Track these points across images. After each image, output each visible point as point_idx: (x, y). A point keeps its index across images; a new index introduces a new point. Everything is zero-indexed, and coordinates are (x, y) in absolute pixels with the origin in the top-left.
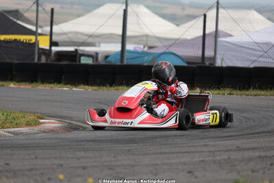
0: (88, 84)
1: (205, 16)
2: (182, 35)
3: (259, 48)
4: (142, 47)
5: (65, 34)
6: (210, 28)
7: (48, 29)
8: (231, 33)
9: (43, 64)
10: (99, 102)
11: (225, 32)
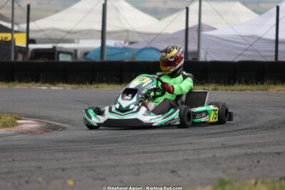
0: (67, 82)
1: (187, 9)
2: (164, 29)
3: (244, 41)
4: (123, 42)
5: (42, 31)
6: (193, 22)
7: (24, 26)
8: (215, 27)
9: (20, 62)
10: (79, 101)
11: (208, 26)
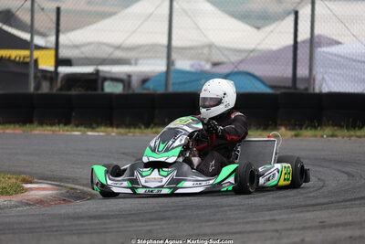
0: (112, 125)
1: (296, 13)
2: (259, 44)
5: (76, 47)
6: (304, 34)
8: (340, 40)
11: (329, 39)
